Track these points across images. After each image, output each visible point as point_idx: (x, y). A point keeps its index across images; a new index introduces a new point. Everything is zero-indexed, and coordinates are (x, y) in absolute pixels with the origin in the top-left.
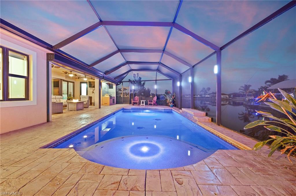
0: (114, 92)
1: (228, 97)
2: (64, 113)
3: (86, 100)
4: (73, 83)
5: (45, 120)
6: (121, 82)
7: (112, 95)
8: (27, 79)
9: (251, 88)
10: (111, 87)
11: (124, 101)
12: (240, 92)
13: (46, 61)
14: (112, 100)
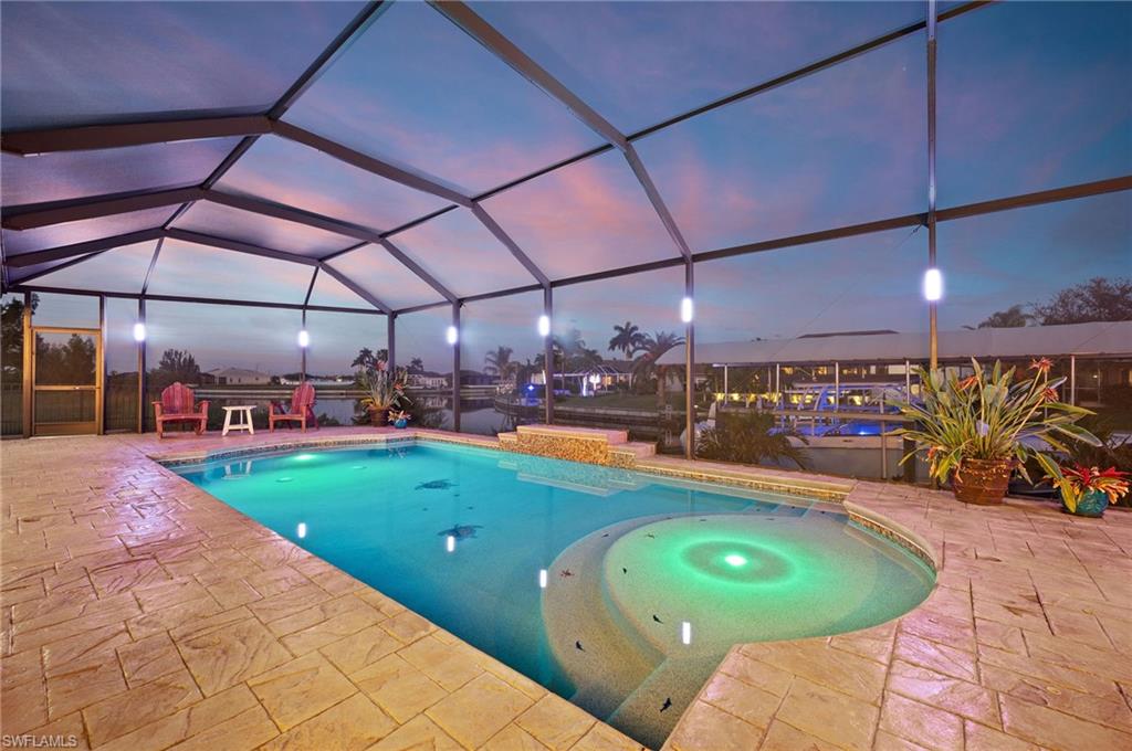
1: (445, 383)
9: (511, 359)
12: (486, 368)
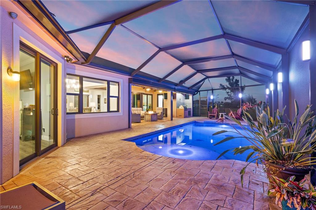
0: (191, 103)
2: (142, 123)
3: (159, 112)
4: (152, 95)
5: (127, 127)
6: (198, 91)
7: (187, 107)
8: (118, 98)
10: (187, 98)
11: (201, 114)
13: (128, 84)
14: (187, 112)
